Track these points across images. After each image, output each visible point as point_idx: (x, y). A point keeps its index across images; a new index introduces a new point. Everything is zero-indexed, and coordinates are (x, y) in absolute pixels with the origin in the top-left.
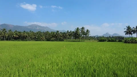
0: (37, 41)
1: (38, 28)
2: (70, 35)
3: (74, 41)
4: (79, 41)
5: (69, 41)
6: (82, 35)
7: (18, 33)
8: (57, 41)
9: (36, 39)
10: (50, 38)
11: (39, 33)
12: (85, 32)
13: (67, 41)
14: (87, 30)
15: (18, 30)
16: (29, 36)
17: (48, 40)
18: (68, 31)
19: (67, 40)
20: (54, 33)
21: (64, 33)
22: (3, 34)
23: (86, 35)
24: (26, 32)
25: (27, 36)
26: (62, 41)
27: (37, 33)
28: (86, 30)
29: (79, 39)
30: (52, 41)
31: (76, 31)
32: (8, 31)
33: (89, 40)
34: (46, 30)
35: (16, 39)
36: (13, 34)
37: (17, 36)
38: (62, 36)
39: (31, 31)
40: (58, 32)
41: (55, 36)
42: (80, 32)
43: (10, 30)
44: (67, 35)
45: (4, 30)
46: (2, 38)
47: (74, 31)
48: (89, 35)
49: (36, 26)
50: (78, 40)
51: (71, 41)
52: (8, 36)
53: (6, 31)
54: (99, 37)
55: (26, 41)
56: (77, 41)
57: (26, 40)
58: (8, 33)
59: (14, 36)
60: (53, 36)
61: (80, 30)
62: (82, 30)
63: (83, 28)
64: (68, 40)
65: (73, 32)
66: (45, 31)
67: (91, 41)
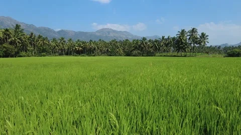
0: (111, 56)
1: (112, 35)
2: (167, 45)
3: (175, 56)
4: (185, 56)
5: (165, 56)
6: (191, 43)
7: (81, 44)
8: (142, 56)
9: (109, 54)
10: (131, 52)
11: (114, 43)
12: (197, 38)
13: (161, 56)
14: (202, 34)
15: (81, 39)
16: (98, 48)
17: (128, 54)
18: (163, 37)
19: (161, 54)
20: (137, 43)
21: (156, 41)
22: (61, 45)
23: (200, 43)
24: (93, 41)
25: (95, 49)
26: (152, 56)
27: (111, 43)
28: (200, 35)
29: (185, 51)
30: (134, 56)
31: (179, 37)
32: (67, 41)
33: (208, 53)
34: (124, 36)
35: (79, 53)
36: (74, 46)
37: (80, 49)
38: (152, 47)
39: (100, 40)
40: (144, 39)
41: (140, 46)
42: (188, 37)
43: (70, 39)
44: (162, 44)
45: (63, 39)
46: (60, 52)
47: (176, 37)
48: (206, 43)
49: (109, 31)
50: (183, 54)
51: (168, 56)
52: (68, 49)
53: (64, 42)
54: (230, 47)
55: (94, 56)
56: (181, 56)
57: (94, 54)
58: (68, 44)
59: (76, 49)
60: (136, 48)
61: (188, 34)
62: (192, 35)
63: (193, 31)
64: (164, 54)
65: (174, 39)
66: (124, 38)
67: (211, 55)
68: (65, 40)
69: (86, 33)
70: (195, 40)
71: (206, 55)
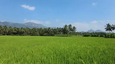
0: (32, 36)
1: (33, 25)
2: (59, 31)
3: (63, 36)
4: (67, 36)
5: (59, 36)
6: (69, 31)
7: (16, 29)
8: (49, 36)
9: (32, 34)
12: (72, 29)
13: (57, 36)
14: (74, 27)
15: (16, 27)
16: (26, 32)
17: (42, 35)
18: (58, 28)
19: (57, 35)
20: (46, 30)
21: (55, 29)
22: (4, 30)
23: (73, 31)
24: (23, 28)
25: (24, 32)
26: (53, 36)
27: (33, 30)
28: (73, 27)
29: (67, 34)
30: (45, 36)
31: (65, 28)
32: (8, 28)
33: (76, 35)
34: (40, 26)
35: (15, 34)
36: (12, 30)
37: (16, 32)
38: (53, 32)
39: (27, 28)
40: (49, 28)
41: (47, 31)
42: (68, 28)
43: (10, 27)
44: (57, 31)
45: (6, 26)
46: (3, 33)
47: (63, 28)
48: (76, 31)
49: (32, 24)
50: (66, 35)
51: (60, 36)
52: (9, 32)
53: (7, 28)
54: (85, 33)
55: (23, 36)
56: (66, 36)
57: (23, 35)
58: (9, 29)
59: (13, 32)
60: (46, 32)
61: (68, 27)
62: (70, 27)
63: (70, 26)
64: (58, 35)
65: (62, 29)
67: (78, 36)
68: (7, 27)
69: (20, 24)
70: (71, 29)
71: (76, 36)
